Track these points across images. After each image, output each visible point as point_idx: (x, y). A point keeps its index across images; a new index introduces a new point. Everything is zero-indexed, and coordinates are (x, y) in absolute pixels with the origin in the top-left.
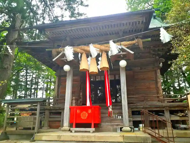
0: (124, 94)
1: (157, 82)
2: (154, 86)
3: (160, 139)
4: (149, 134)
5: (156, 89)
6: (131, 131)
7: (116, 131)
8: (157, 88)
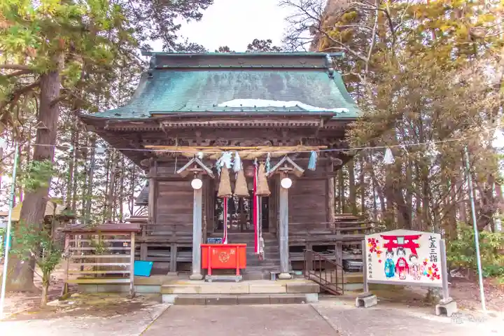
0: (284, 227)
1: (327, 199)
2: (321, 204)
3: (327, 286)
4: (315, 281)
5: (326, 210)
6: (291, 278)
7: (270, 279)
8: (328, 208)
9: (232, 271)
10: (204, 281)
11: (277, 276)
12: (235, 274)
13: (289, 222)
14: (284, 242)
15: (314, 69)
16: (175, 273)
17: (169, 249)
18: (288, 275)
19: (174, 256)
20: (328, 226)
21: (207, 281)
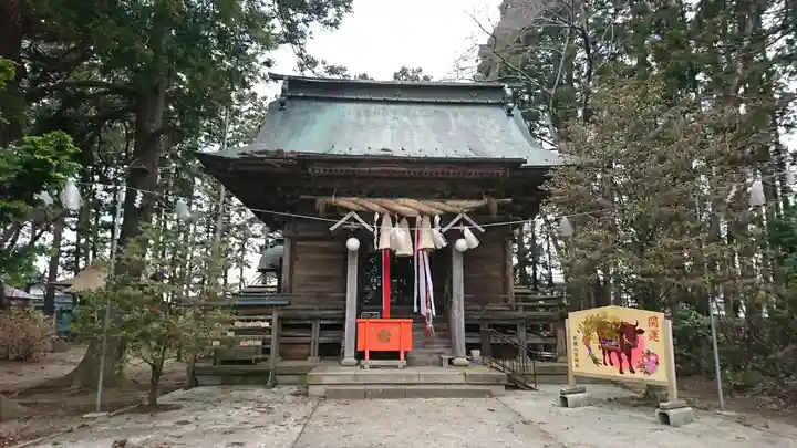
0: (459, 299)
1: (505, 267)
2: (497, 273)
5: (502, 280)
6: (469, 365)
7: (441, 365)
8: (505, 279)
9: (394, 355)
10: (358, 367)
11: (450, 362)
12: (399, 358)
13: (465, 293)
14: (459, 318)
15: (488, 104)
16: (318, 358)
17: (309, 327)
18: (464, 361)
19: (316, 337)
20: (506, 300)
21: (362, 367)
